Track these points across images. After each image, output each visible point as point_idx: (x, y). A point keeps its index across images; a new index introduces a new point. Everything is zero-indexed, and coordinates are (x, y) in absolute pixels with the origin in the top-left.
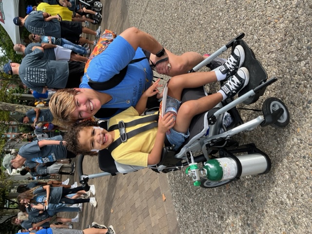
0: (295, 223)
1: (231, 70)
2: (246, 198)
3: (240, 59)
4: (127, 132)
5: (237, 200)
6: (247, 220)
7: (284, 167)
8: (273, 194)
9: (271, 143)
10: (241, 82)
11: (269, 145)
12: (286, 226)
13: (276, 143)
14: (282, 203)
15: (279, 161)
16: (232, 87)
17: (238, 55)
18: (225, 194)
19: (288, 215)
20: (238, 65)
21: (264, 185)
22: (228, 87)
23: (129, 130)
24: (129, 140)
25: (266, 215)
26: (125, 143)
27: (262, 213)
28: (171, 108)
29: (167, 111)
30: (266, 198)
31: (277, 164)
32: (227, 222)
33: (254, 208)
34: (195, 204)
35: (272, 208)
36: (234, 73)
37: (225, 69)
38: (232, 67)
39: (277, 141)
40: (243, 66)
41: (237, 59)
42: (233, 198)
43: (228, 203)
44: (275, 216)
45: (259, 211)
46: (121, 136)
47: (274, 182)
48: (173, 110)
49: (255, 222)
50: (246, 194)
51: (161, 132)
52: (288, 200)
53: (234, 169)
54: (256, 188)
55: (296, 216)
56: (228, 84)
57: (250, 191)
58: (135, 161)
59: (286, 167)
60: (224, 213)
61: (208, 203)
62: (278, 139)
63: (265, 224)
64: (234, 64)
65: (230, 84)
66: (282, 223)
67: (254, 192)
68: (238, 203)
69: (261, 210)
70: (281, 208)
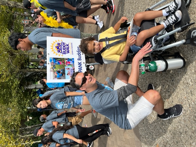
0: (192, 94)
1: (172, 11)
2: (170, 79)
3: (178, 5)
4: (110, 44)
5: (165, 79)
6: (168, 89)
7: (193, 66)
8: (184, 78)
9: (189, 52)
10: (177, 19)
11: (188, 53)
12: (187, 94)
13: (192, 52)
14: (187, 83)
15: (191, 62)
16: (171, 22)
17: (177, 3)
18: (159, 75)
19: (189, 89)
20: (177, 9)
21: (181, 74)
22: (169, 21)
23: (111, 42)
24: (111, 48)
25: (178, 88)
26: (109, 50)
27: (176, 87)
28: (134, 33)
29: (132, 34)
30: (180, 80)
31: (190, 64)
32: (158, 89)
33: (173, 84)
34: (142, 79)
35: (182, 85)
36: (174, 13)
37: (168, 10)
38: (172, 9)
39: (193, 52)
40: (179, 9)
41: (176, 5)
42: (163, 78)
43: (160, 80)
44: (183, 89)
45: (175, 86)
46: (107, 46)
47: (186, 73)
48: (135, 34)
49: (172, 91)
50: (170, 77)
51: (128, 46)
52: (191, 82)
53: (164, 67)
54: (176, 75)
55: (193, 90)
56: (169, 19)
57: (173, 76)
58: (113, 59)
59: (194, 66)
60: (157, 85)
61: (149, 79)
62: (193, 51)
63: (177, 92)
64: (175, 8)
65: (170, 19)
66: (185, 93)
67: (175, 76)
68: (165, 81)
69: (176, 85)
70: (186, 86)
